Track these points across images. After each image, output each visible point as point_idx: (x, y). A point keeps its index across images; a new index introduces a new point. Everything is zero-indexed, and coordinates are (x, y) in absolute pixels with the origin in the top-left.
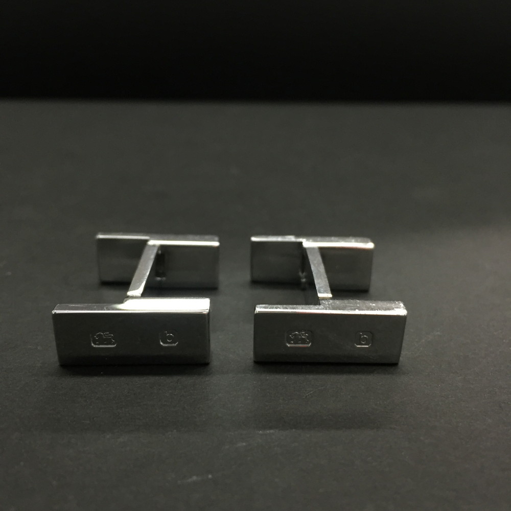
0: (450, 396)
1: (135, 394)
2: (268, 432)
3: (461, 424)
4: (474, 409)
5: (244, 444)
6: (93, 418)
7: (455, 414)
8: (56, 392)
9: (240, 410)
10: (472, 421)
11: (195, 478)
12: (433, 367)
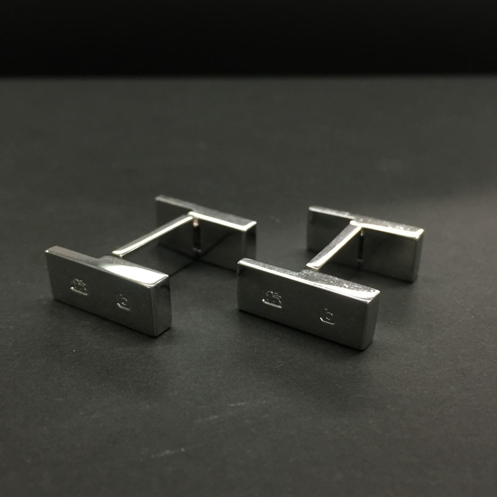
0: (415, 365)
1: (107, 371)
2: (239, 404)
3: (426, 392)
4: (438, 377)
5: (216, 417)
6: (66, 396)
7: (420, 382)
8: (28, 371)
9: (211, 384)
10: (437, 389)
11: (168, 452)
12: (399, 336)
